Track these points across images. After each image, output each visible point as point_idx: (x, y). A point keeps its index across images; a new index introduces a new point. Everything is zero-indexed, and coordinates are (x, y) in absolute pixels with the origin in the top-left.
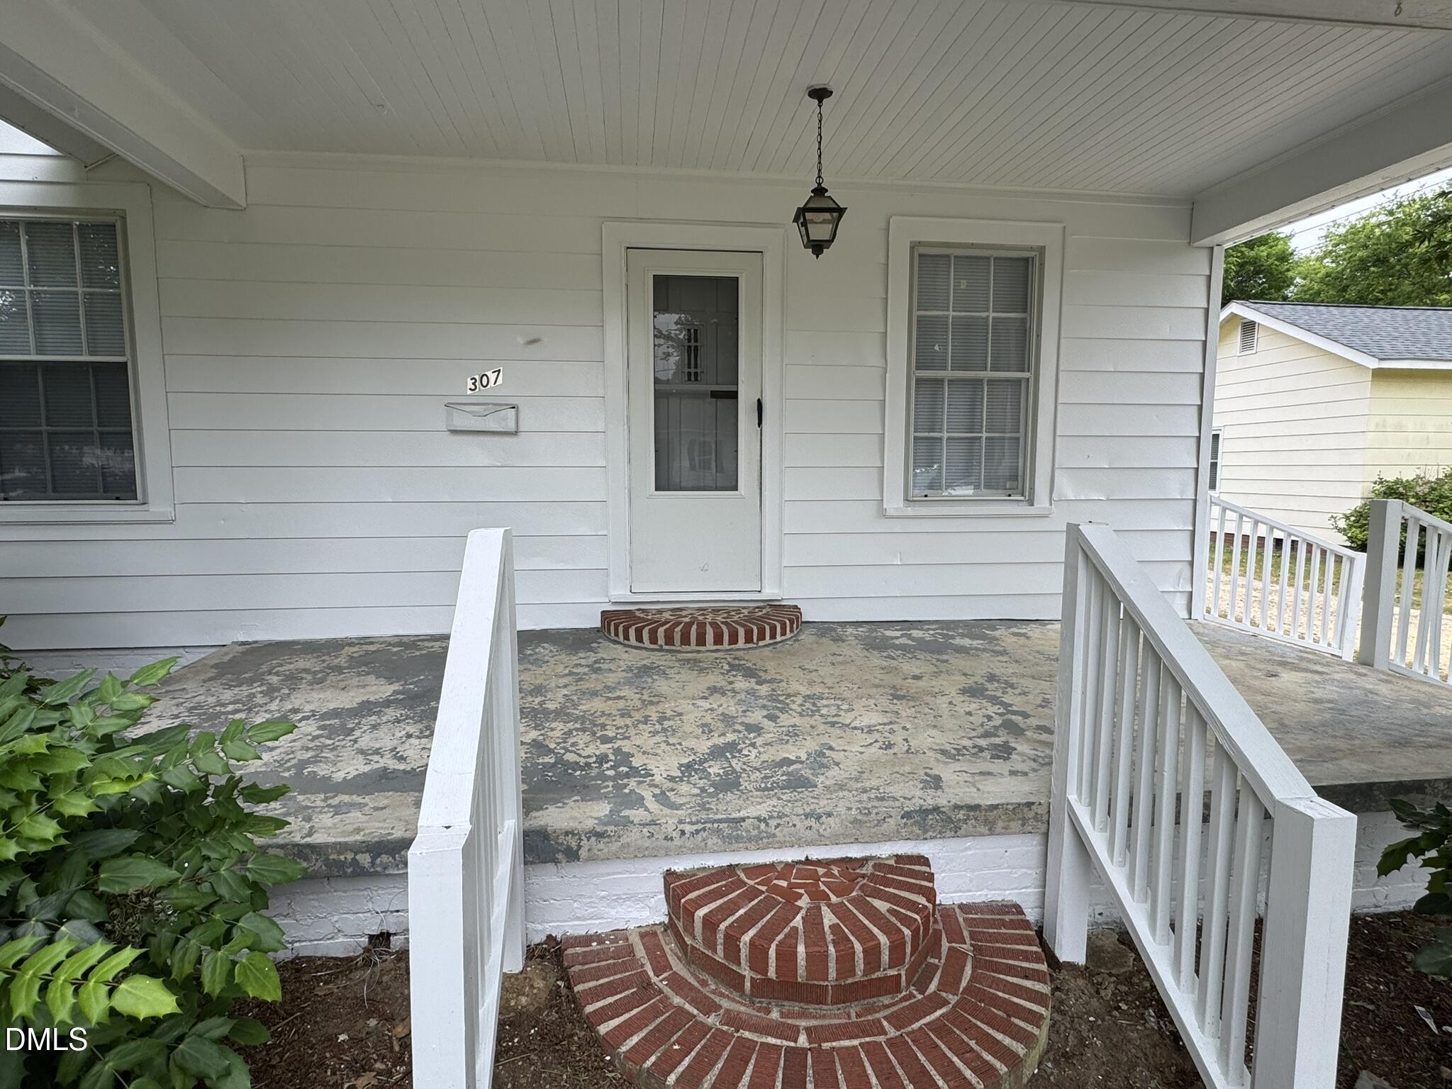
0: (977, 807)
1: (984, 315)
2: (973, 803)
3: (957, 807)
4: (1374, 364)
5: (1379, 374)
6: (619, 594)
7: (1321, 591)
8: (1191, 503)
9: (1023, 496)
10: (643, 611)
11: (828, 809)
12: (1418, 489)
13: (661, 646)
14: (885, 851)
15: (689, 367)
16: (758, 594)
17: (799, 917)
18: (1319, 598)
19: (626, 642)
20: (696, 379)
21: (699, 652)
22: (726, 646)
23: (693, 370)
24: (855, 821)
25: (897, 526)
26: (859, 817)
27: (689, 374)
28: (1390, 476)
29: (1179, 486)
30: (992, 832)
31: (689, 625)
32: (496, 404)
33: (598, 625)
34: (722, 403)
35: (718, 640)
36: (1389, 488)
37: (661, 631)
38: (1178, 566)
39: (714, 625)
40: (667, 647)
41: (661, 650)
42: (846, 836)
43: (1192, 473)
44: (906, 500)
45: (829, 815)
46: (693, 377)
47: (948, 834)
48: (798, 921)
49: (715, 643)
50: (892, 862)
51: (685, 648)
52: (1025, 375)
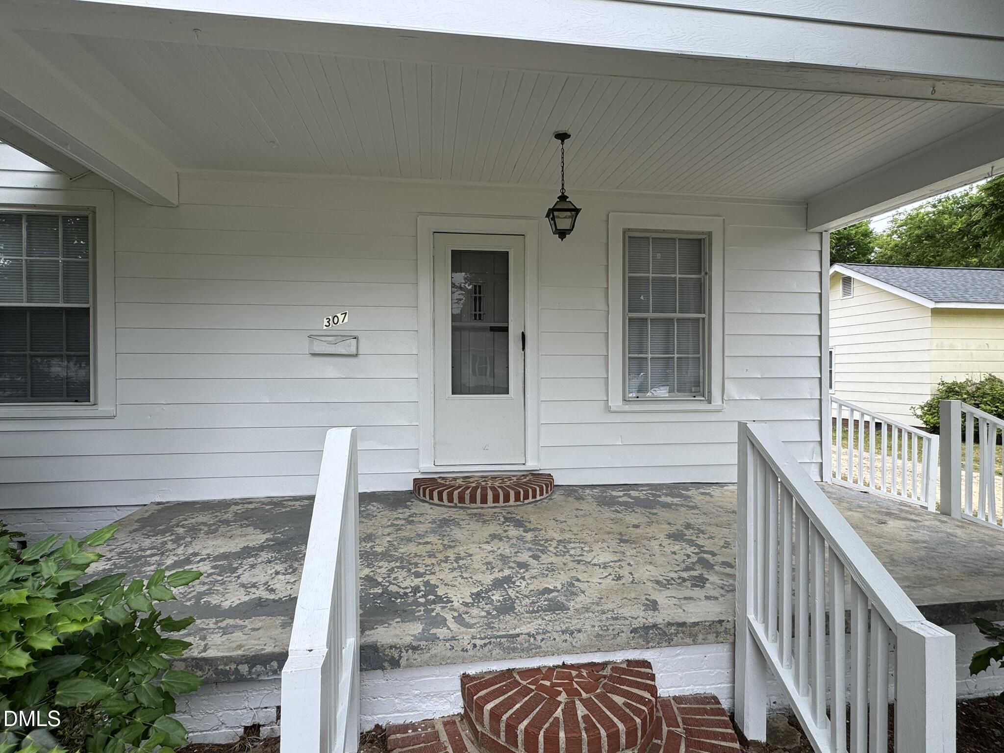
0: (684, 624)
1: (673, 276)
2: (681, 620)
3: (670, 624)
4: (932, 305)
5: (936, 312)
6: (426, 466)
7: (910, 459)
8: (818, 402)
9: (703, 396)
10: (443, 478)
11: (578, 627)
12: (968, 388)
13: (456, 504)
14: (619, 657)
15: (475, 311)
16: (524, 466)
17: (559, 710)
18: (909, 465)
19: (431, 501)
20: (480, 319)
21: (482, 508)
22: (501, 504)
23: (478, 313)
24: (598, 635)
25: (618, 418)
26: (600, 633)
27: (475, 315)
28: (949, 380)
29: (809, 390)
30: (695, 643)
31: (475, 489)
32: (344, 336)
33: (411, 488)
34: (497, 334)
35: (496, 499)
36: (949, 388)
37: (456, 493)
38: (811, 445)
39: (493, 489)
40: (460, 505)
41: (456, 507)
42: (591, 646)
43: (817, 381)
44: (624, 400)
45: (579, 631)
46: (478, 317)
47: (664, 644)
48: (559, 713)
49: (494, 502)
50: (624, 666)
51: (473, 505)
52: (703, 316)
